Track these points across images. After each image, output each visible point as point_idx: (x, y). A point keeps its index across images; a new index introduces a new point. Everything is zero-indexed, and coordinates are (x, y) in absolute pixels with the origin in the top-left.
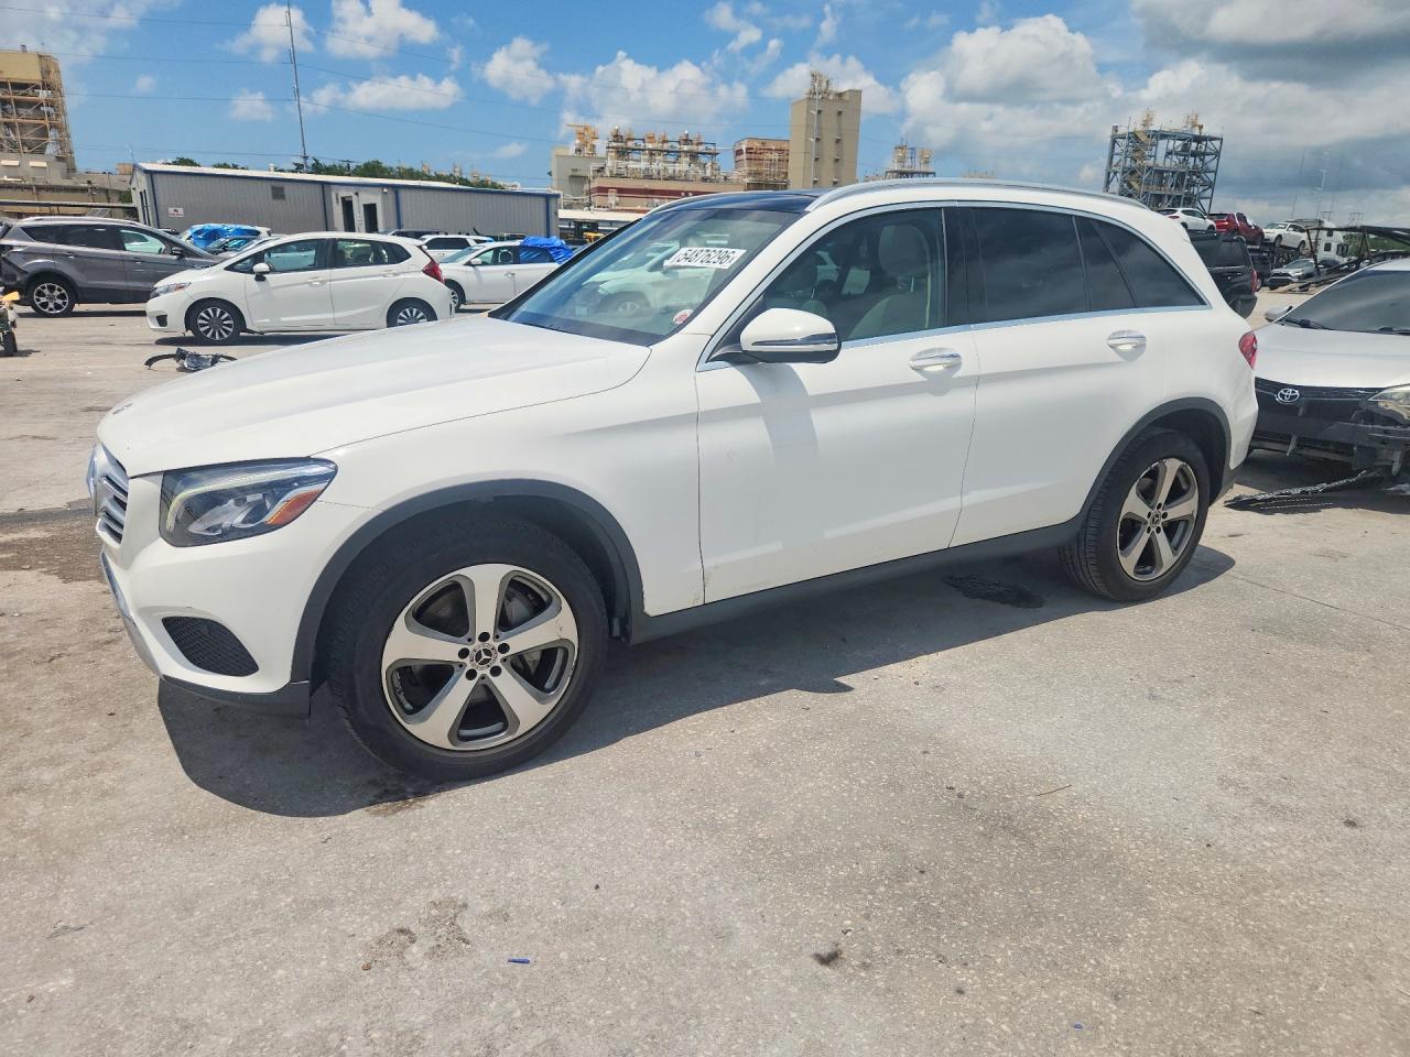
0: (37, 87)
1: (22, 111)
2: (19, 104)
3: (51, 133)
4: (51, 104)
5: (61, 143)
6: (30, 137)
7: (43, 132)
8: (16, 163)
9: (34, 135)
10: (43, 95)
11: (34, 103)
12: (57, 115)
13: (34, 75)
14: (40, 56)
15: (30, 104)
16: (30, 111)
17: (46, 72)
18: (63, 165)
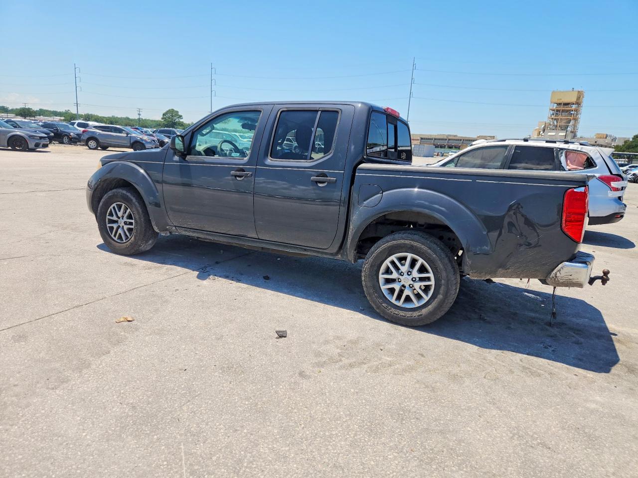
0: (574, 104)
1: (563, 113)
2: (563, 111)
3: (572, 123)
4: (576, 110)
5: (575, 126)
6: (563, 124)
7: (569, 121)
8: (554, 134)
9: (565, 123)
10: (574, 107)
11: (570, 110)
12: (577, 115)
13: (574, 100)
14: (579, 92)
15: (567, 111)
16: (566, 114)
17: (579, 98)
18: (573, 134)
